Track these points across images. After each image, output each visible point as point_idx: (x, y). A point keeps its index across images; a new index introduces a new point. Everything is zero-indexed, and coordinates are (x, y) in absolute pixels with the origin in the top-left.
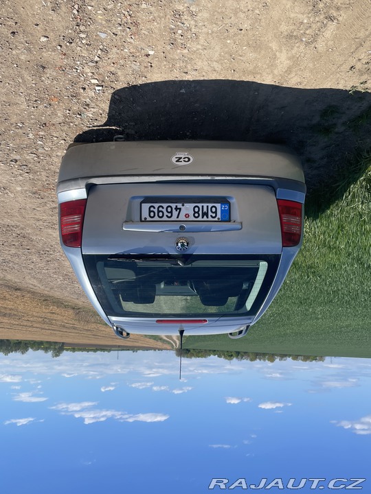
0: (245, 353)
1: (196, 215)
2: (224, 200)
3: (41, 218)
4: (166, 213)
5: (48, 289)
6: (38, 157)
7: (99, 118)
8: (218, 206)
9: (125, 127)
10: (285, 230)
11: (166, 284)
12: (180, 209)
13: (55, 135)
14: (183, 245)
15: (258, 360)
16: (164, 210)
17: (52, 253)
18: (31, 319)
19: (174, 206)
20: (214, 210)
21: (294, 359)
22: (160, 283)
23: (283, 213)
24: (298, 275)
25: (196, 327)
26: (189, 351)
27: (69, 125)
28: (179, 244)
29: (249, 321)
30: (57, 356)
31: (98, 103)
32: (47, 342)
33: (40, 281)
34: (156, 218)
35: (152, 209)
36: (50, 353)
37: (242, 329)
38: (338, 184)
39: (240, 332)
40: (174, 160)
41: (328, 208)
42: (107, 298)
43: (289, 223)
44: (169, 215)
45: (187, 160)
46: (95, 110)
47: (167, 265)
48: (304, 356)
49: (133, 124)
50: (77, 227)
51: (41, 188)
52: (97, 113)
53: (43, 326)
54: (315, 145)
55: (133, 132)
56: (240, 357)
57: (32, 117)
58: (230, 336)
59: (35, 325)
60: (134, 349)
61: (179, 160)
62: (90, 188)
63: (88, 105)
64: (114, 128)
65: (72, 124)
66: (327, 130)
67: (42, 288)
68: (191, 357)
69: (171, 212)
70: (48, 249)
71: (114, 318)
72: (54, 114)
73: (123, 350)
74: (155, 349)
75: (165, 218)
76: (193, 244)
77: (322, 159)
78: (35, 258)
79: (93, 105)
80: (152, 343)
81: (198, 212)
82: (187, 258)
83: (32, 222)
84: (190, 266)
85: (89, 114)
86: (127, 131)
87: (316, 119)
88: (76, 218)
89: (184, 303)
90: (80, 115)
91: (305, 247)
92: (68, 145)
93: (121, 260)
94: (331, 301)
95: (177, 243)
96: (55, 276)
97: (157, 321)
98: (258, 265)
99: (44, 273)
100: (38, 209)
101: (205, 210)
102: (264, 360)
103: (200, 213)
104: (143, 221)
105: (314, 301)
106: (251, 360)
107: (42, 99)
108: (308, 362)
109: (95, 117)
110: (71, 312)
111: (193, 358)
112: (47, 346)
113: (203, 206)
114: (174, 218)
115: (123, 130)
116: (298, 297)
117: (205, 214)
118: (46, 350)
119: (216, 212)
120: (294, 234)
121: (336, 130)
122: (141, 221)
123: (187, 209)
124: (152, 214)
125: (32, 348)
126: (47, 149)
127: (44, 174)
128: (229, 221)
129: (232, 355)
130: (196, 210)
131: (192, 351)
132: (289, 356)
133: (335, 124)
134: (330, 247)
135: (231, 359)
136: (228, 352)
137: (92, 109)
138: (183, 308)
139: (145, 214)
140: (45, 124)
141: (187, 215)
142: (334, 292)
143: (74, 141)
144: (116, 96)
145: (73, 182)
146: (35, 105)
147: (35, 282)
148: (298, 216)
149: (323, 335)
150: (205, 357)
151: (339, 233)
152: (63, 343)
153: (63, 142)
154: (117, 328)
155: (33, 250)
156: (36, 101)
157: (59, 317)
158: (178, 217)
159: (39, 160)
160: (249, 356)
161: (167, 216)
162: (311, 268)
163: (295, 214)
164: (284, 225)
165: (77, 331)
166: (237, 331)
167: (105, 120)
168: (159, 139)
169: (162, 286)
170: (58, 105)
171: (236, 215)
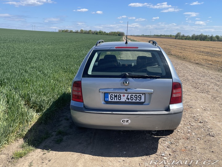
0: (93, 34)
1: (120, 96)
2: (107, 102)
3: (188, 96)
4: (134, 97)
5: (183, 63)
6: (190, 124)
7: (163, 141)
8: (110, 100)
9: (150, 137)
10: (80, 88)
11: (131, 65)
12: (127, 99)
13: (182, 134)
14: (126, 82)
15: (88, 31)
16: (134, 98)
17: (182, 80)
18: (190, 50)
19: (130, 100)
20: (112, 98)
21: (72, 31)
22: (134, 66)
23: (80, 96)
24: (71, 68)
25: (120, 45)
26: (118, 35)
27: (176, 138)
28: (128, 83)
29: (96, 47)
30: (179, 33)
31: (163, 148)
32: (183, 39)
33: (187, 67)
34: (138, 95)
35: (140, 99)
36: (181, 34)
37: (99, 44)
38: (55, 109)
39: (99, 43)
40: (129, 121)
41: (59, 98)
42: (161, 59)
43: (78, 91)
44: (132, 96)
45: (124, 121)
46: (165, 145)
47: (133, 74)
48: (67, 32)
49: (147, 138)
50: (174, 91)
51: (188, 110)
52: (163, 143)
53: (185, 47)
54: (65, 126)
55: (147, 134)
56: (96, 32)
57: (193, 143)
58: (104, 41)
59: (189, 47)
60: (143, 36)
61: (127, 121)
62: (168, 109)
63: (168, 147)
64: (156, 137)
65: (175, 139)
66: (60, 133)
67: (186, 64)
68: (118, 32)
69: (131, 97)
70: (184, 82)
71: (158, 49)
72: (183, 144)
73: (148, 36)
74: (134, 36)
75: (134, 95)
76: (121, 83)
77: (62, 120)
78: (190, 78)
79: (166, 147)
80: (135, 38)
81: (119, 97)
82: (124, 77)
83: (192, 94)
84: (123, 73)
85: (167, 143)
86: (150, 135)
87: (65, 138)
88: (174, 96)
89: (121, 56)
90: (171, 143)
91: (68, 81)
92: (177, 129)
93: (155, 76)
94: (56, 56)
95: (129, 83)
96: (180, 69)
97: (138, 48)
98: (92, 73)
99: (185, 71)
100: (189, 100)
101: (116, 98)
102: (85, 31)
103: (118, 97)
104: (144, 93)
105: (64, 57)
106: (91, 31)
107: (189, 150)
108: (66, 30)
109: (164, 142)
110: (172, 53)
111: (117, 32)
112: (183, 38)
113: (117, 100)
114: (130, 95)
115: (151, 135)
116: (71, 58)
117: (116, 96)
118: (183, 36)
119: (111, 97)
120: (76, 86)
121: (56, 133)
122: (145, 94)
123: (124, 99)
124: (140, 97)
125: (190, 37)
126: (186, 127)
127: (187, 116)
128: (105, 93)
129: (99, 33)
130: (120, 98)
131: (117, 35)
132: (74, 32)
133: (56, 135)
134: (58, 81)
135: (100, 31)
136: (101, 34)
137: (166, 145)
138: (122, 54)
139: (143, 97)
140: (187, 139)
141: (124, 96)
142: (55, 61)
143: (173, 131)
144: (155, 151)
145: (176, 112)
146: (192, 148)
147: (189, 67)
148: (74, 95)
149: (59, 41)
150: (111, 32)
151: (54, 87)
152: (176, 39)
153: (179, 131)
154: (156, 45)
155: (191, 81)
156: (192, 150)
157: (178, 50)
158: (128, 95)
159: (190, 122)
160: (92, 32)
161: (133, 96)
162: (65, 72)
163: (76, 95)
164: (80, 91)
165: (169, 44)
166: (101, 43)
167: (160, 140)
168: (135, 131)
169: (133, 64)
170: (181, 147)
171: (102, 96)
